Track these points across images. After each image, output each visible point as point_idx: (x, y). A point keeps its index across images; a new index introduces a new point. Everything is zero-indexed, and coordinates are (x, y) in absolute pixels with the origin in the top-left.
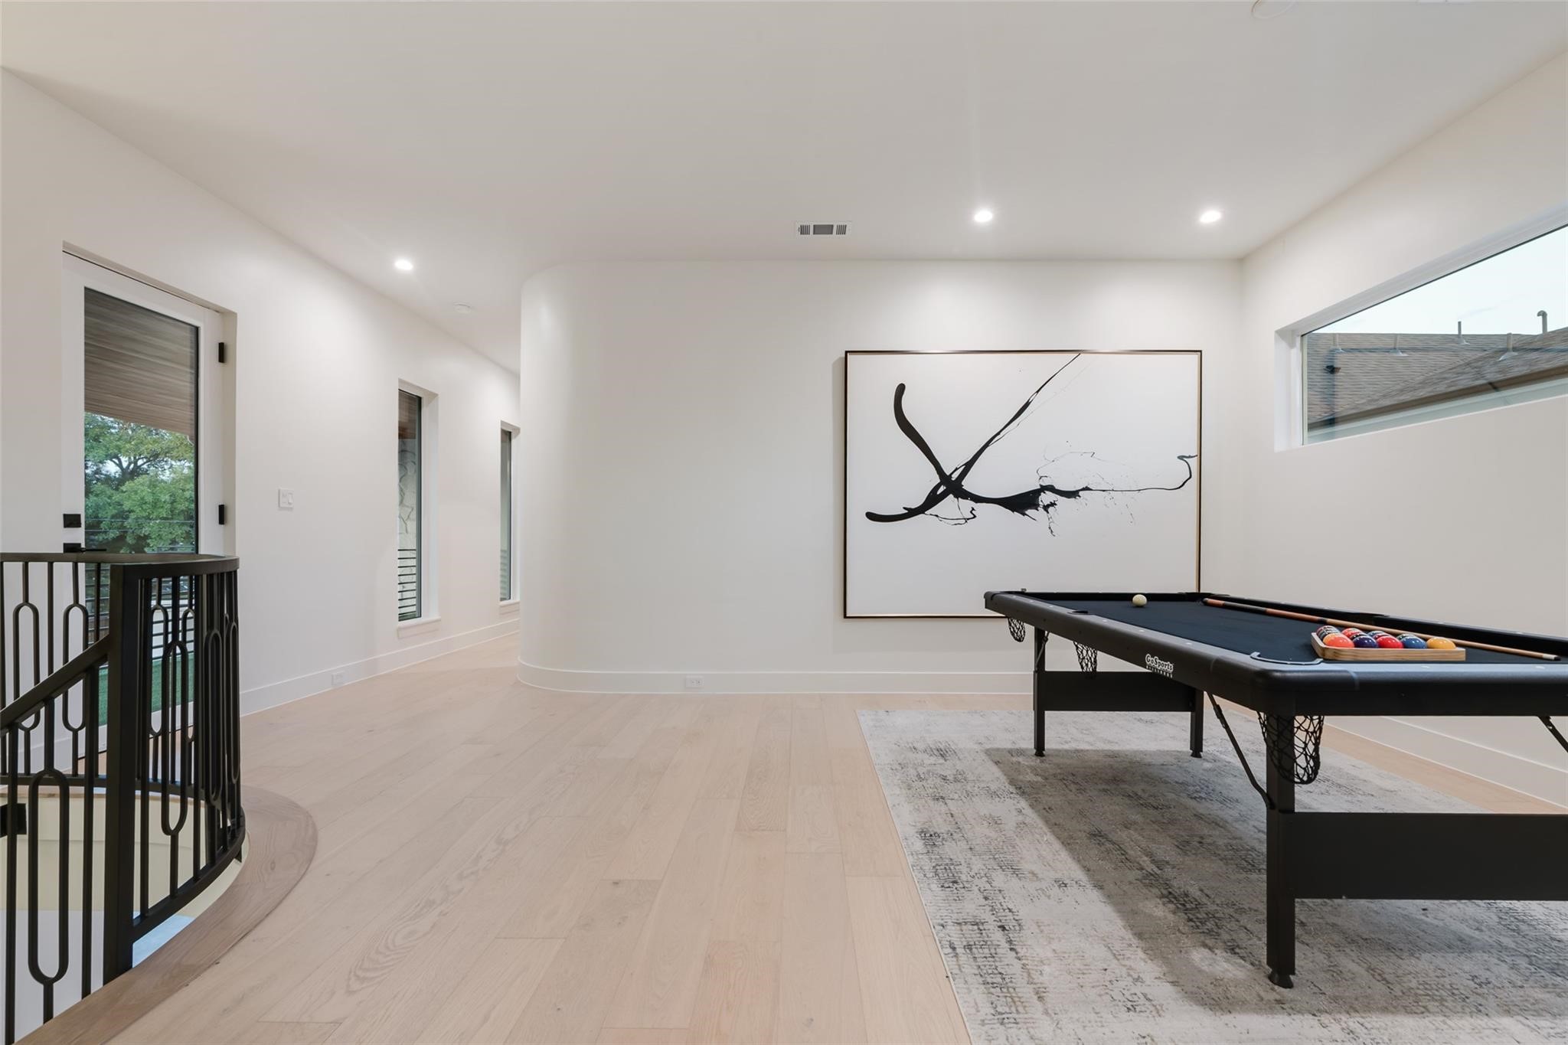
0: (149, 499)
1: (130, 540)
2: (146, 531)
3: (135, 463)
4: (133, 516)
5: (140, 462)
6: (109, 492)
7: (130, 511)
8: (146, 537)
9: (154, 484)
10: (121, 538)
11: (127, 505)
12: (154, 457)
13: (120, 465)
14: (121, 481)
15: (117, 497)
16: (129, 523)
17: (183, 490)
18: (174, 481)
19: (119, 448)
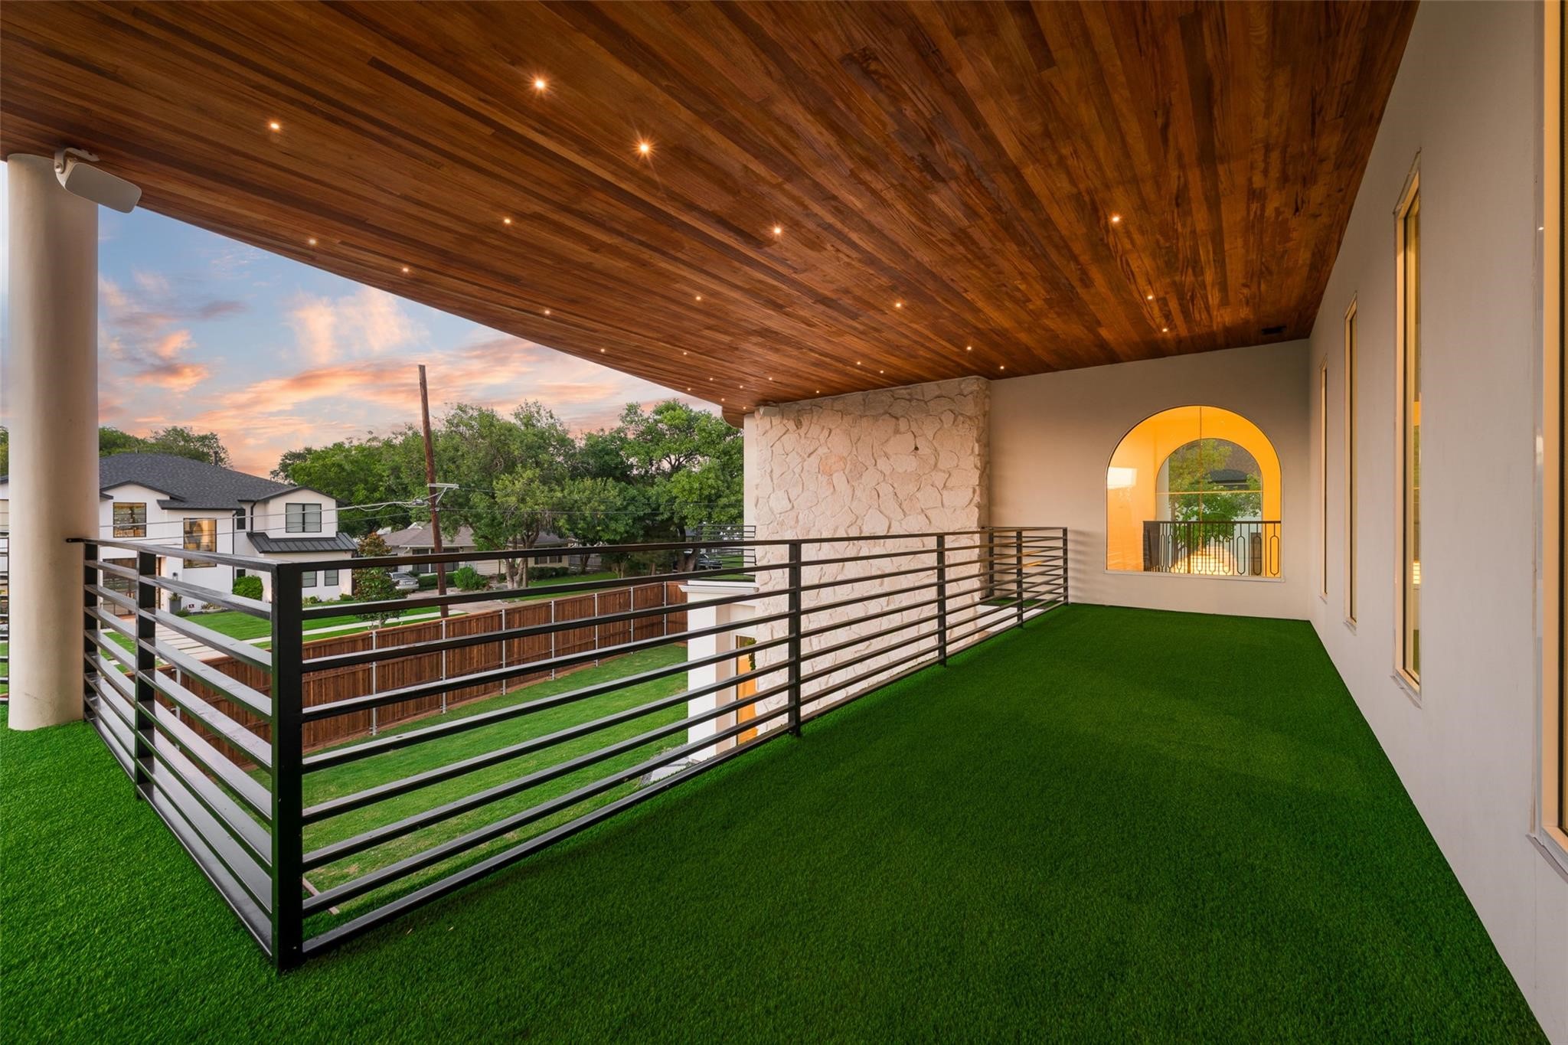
0: (687, 487)
1: (676, 520)
2: (685, 512)
3: (679, 460)
4: (678, 501)
5: (681, 459)
6: (664, 482)
7: (676, 497)
8: (686, 517)
9: (689, 475)
10: (671, 518)
11: (675, 492)
12: (689, 456)
13: (670, 463)
14: (670, 475)
15: (669, 486)
16: (675, 507)
17: (708, 479)
18: (703, 472)
19: (669, 448)
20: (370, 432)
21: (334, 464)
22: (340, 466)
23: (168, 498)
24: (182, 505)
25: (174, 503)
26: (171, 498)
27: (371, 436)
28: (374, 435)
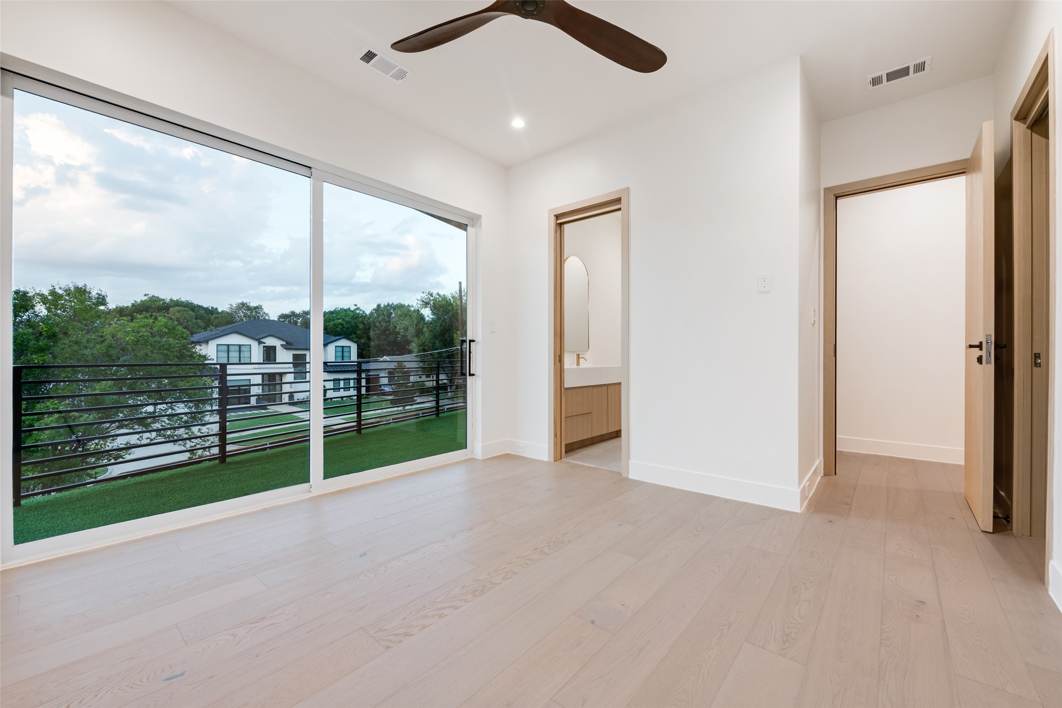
20: (356, 305)
21: (339, 323)
22: (342, 324)
23: (285, 343)
24: (292, 347)
25: (288, 346)
26: (286, 343)
27: (356, 307)
28: (357, 306)
